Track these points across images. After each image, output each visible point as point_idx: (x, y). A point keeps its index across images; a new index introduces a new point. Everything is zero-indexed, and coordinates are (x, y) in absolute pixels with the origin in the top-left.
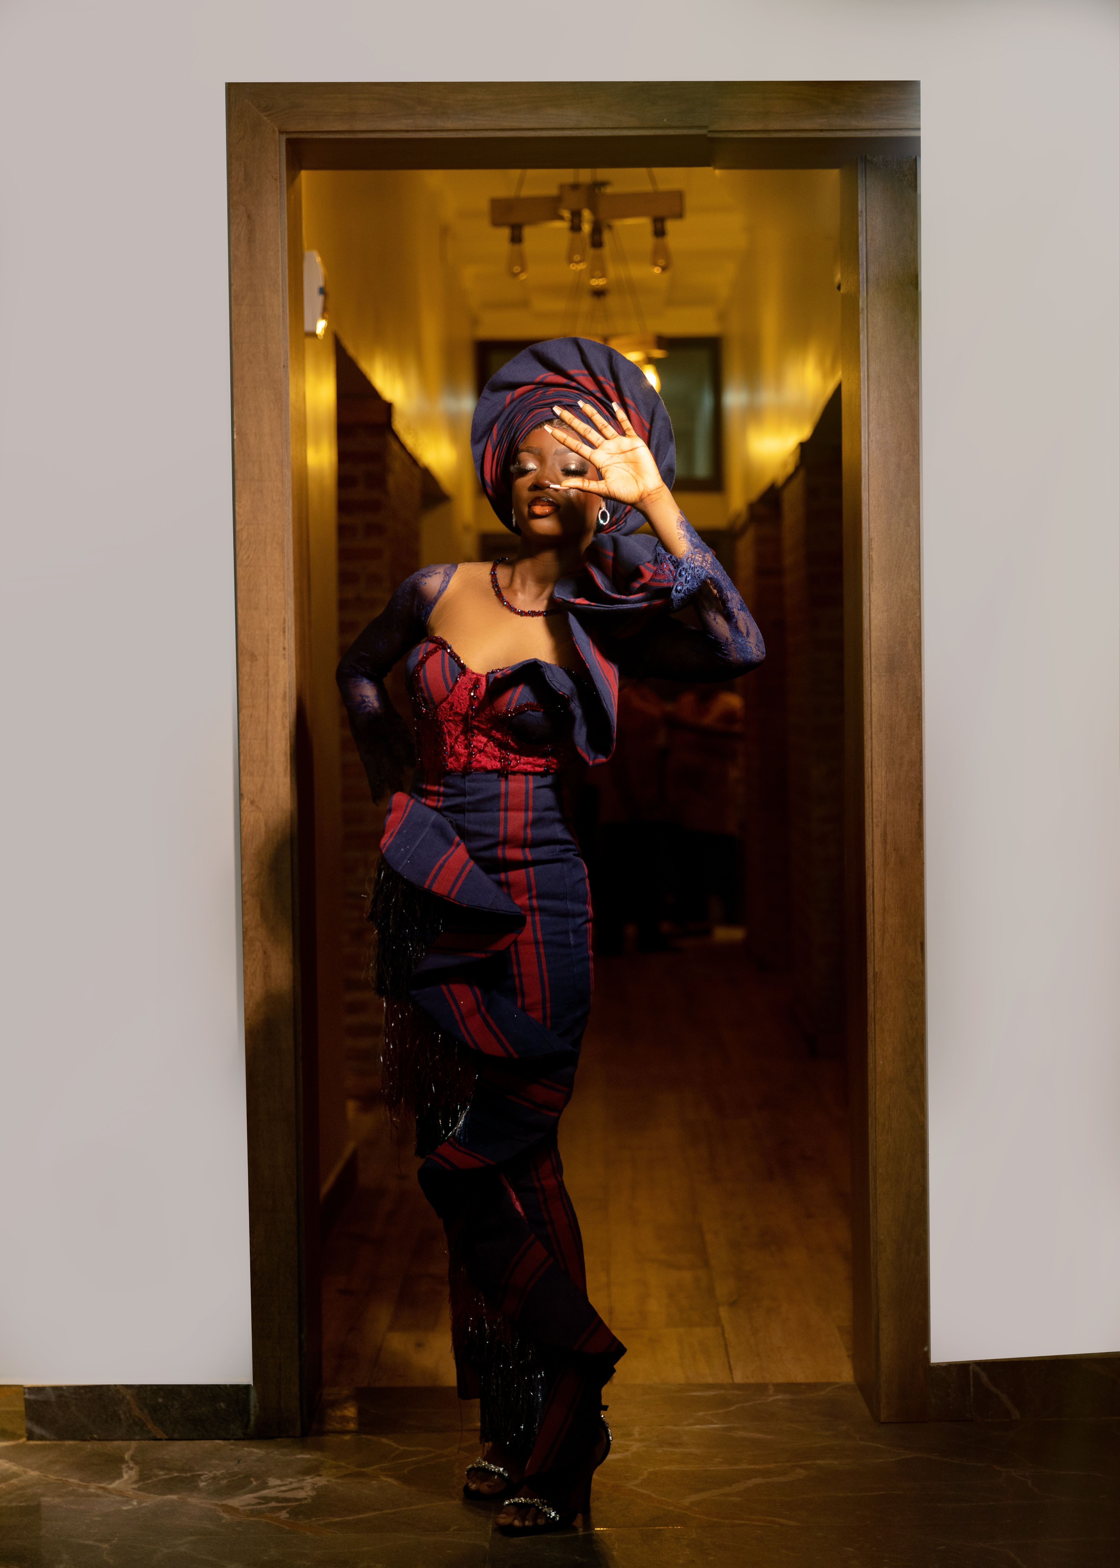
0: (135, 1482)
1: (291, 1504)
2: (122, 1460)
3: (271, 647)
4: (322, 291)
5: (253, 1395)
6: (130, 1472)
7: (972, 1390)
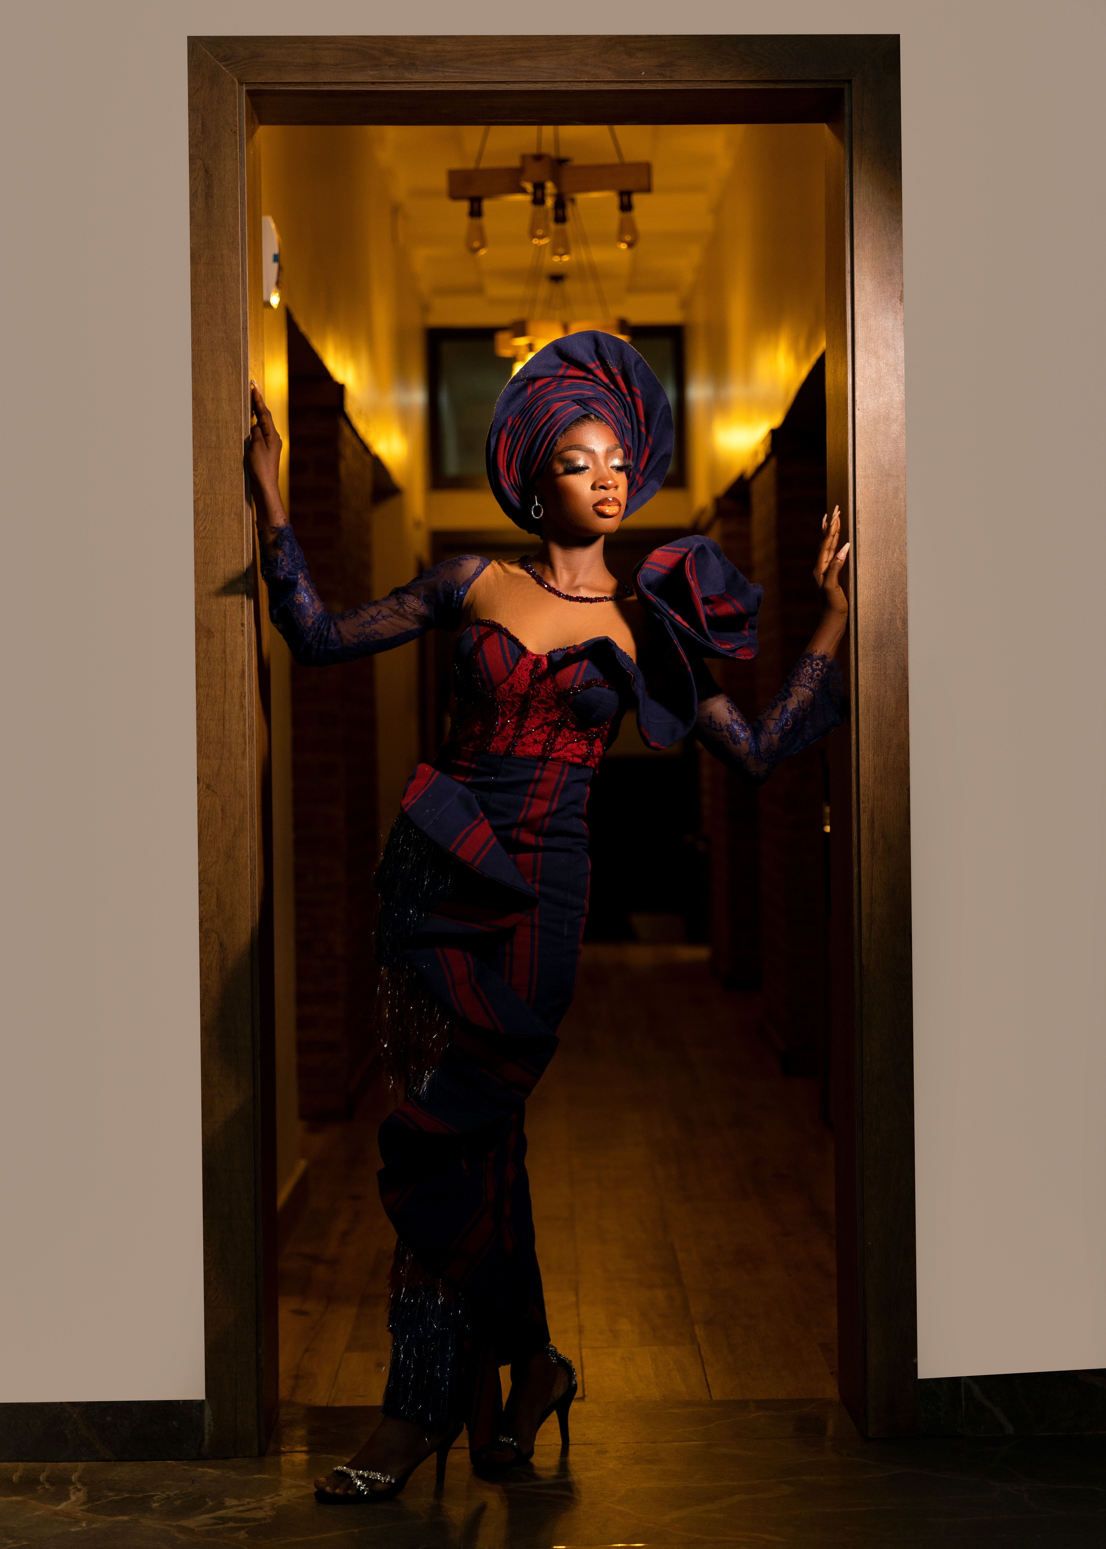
0: (83, 1504)
1: (251, 1524)
2: (69, 1482)
3: (228, 623)
4: (276, 258)
5: (208, 1412)
6: (78, 1493)
7: (964, 1403)
